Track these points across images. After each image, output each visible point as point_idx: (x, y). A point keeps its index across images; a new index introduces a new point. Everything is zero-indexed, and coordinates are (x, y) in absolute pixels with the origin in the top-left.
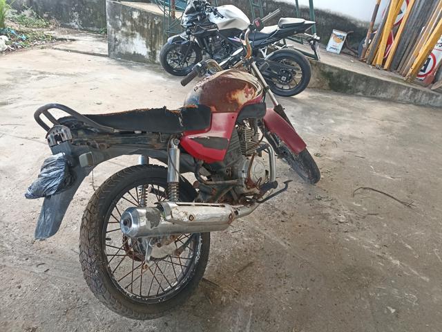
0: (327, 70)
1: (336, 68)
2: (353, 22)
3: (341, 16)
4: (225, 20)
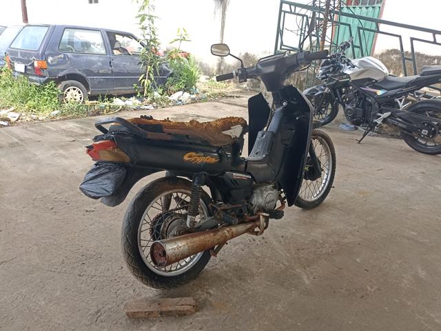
4: (358, 70)
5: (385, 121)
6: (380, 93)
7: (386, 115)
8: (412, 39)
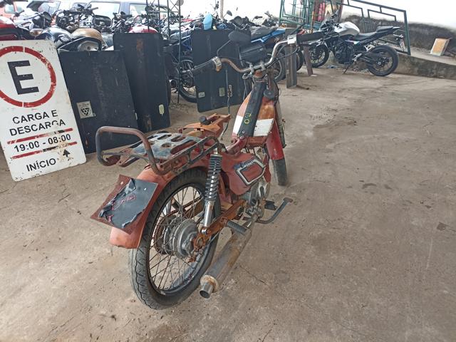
0: (416, 61)
1: (422, 60)
2: (452, 31)
3: (441, 27)
4: (342, 30)
5: (358, 59)
6: (355, 43)
7: (359, 55)
8: (369, 10)
